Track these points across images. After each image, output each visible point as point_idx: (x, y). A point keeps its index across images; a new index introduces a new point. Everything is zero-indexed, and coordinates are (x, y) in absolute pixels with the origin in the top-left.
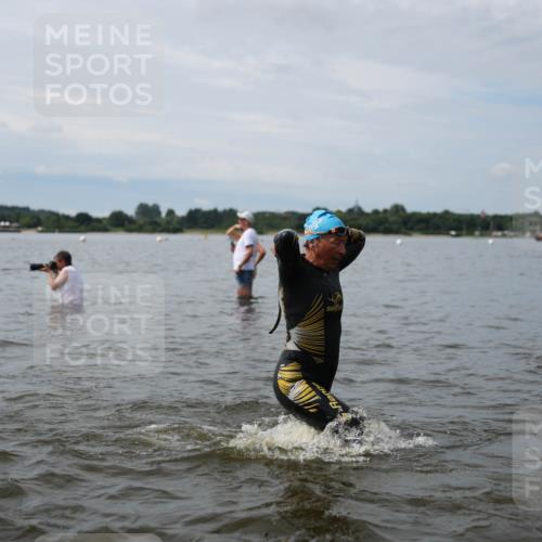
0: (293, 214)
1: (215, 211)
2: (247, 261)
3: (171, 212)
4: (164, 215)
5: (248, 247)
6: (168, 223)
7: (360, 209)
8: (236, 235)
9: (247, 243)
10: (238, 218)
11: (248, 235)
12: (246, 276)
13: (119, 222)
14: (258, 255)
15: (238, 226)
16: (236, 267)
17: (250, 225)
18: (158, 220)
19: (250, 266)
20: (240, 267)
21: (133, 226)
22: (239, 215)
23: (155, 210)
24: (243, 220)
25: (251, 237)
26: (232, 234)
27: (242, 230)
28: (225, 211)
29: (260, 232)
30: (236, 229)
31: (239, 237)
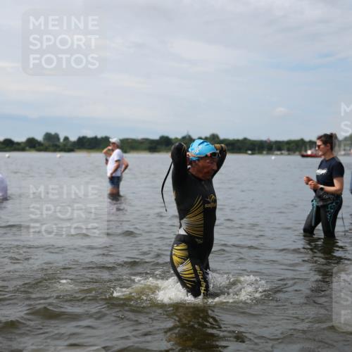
0: (147, 140)
1: (96, 138)
2: (116, 170)
3: (66, 139)
4: (62, 140)
5: (116, 161)
6: (65, 145)
7: (190, 137)
8: (109, 154)
9: (116, 158)
10: (110, 142)
11: (116, 154)
12: (116, 180)
13: (32, 145)
14: (124, 166)
15: (110, 148)
16: (109, 175)
17: (118, 147)
18: (58, 143)
19: (118, 174)
20: (112, 174)
21: (41, 148)
22: (111, 140)
23: (56, 137)
24: (114, 143)
25: (119, 155)
26: (106, 153)
27: (113, 150)
28: (102, 138)
29: (125, 151)
30: (109, 150)
31: (111, 155)
